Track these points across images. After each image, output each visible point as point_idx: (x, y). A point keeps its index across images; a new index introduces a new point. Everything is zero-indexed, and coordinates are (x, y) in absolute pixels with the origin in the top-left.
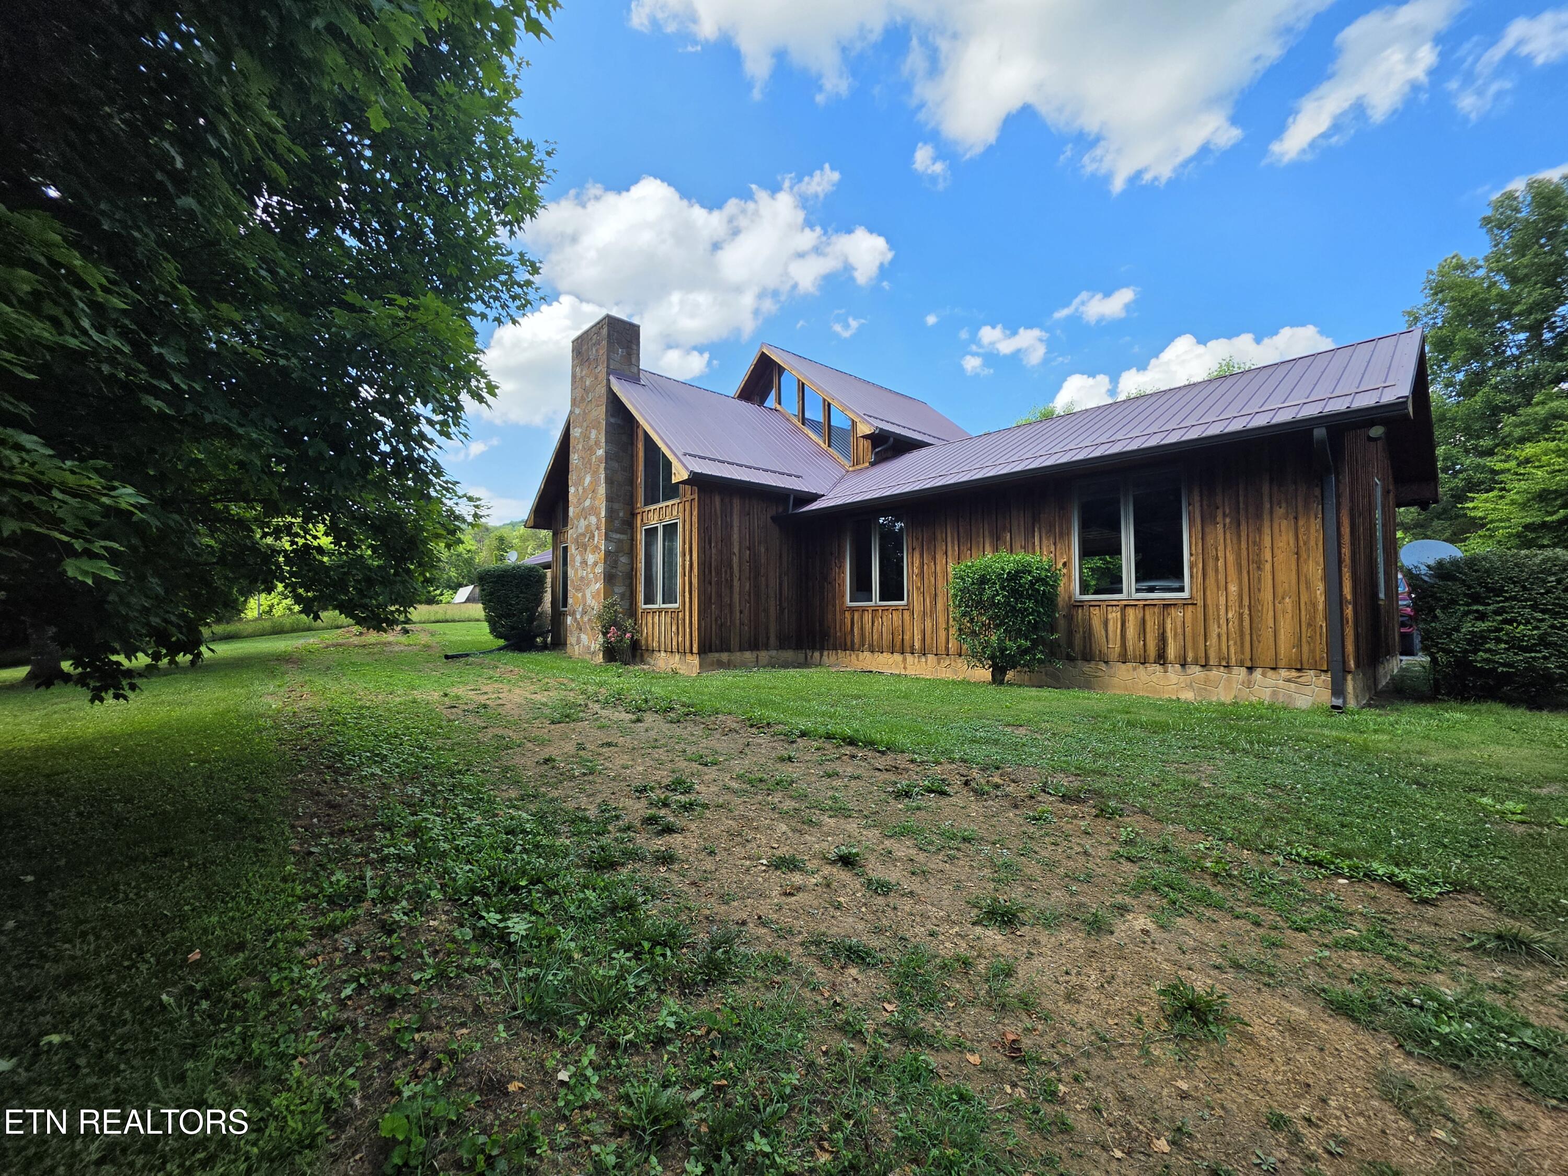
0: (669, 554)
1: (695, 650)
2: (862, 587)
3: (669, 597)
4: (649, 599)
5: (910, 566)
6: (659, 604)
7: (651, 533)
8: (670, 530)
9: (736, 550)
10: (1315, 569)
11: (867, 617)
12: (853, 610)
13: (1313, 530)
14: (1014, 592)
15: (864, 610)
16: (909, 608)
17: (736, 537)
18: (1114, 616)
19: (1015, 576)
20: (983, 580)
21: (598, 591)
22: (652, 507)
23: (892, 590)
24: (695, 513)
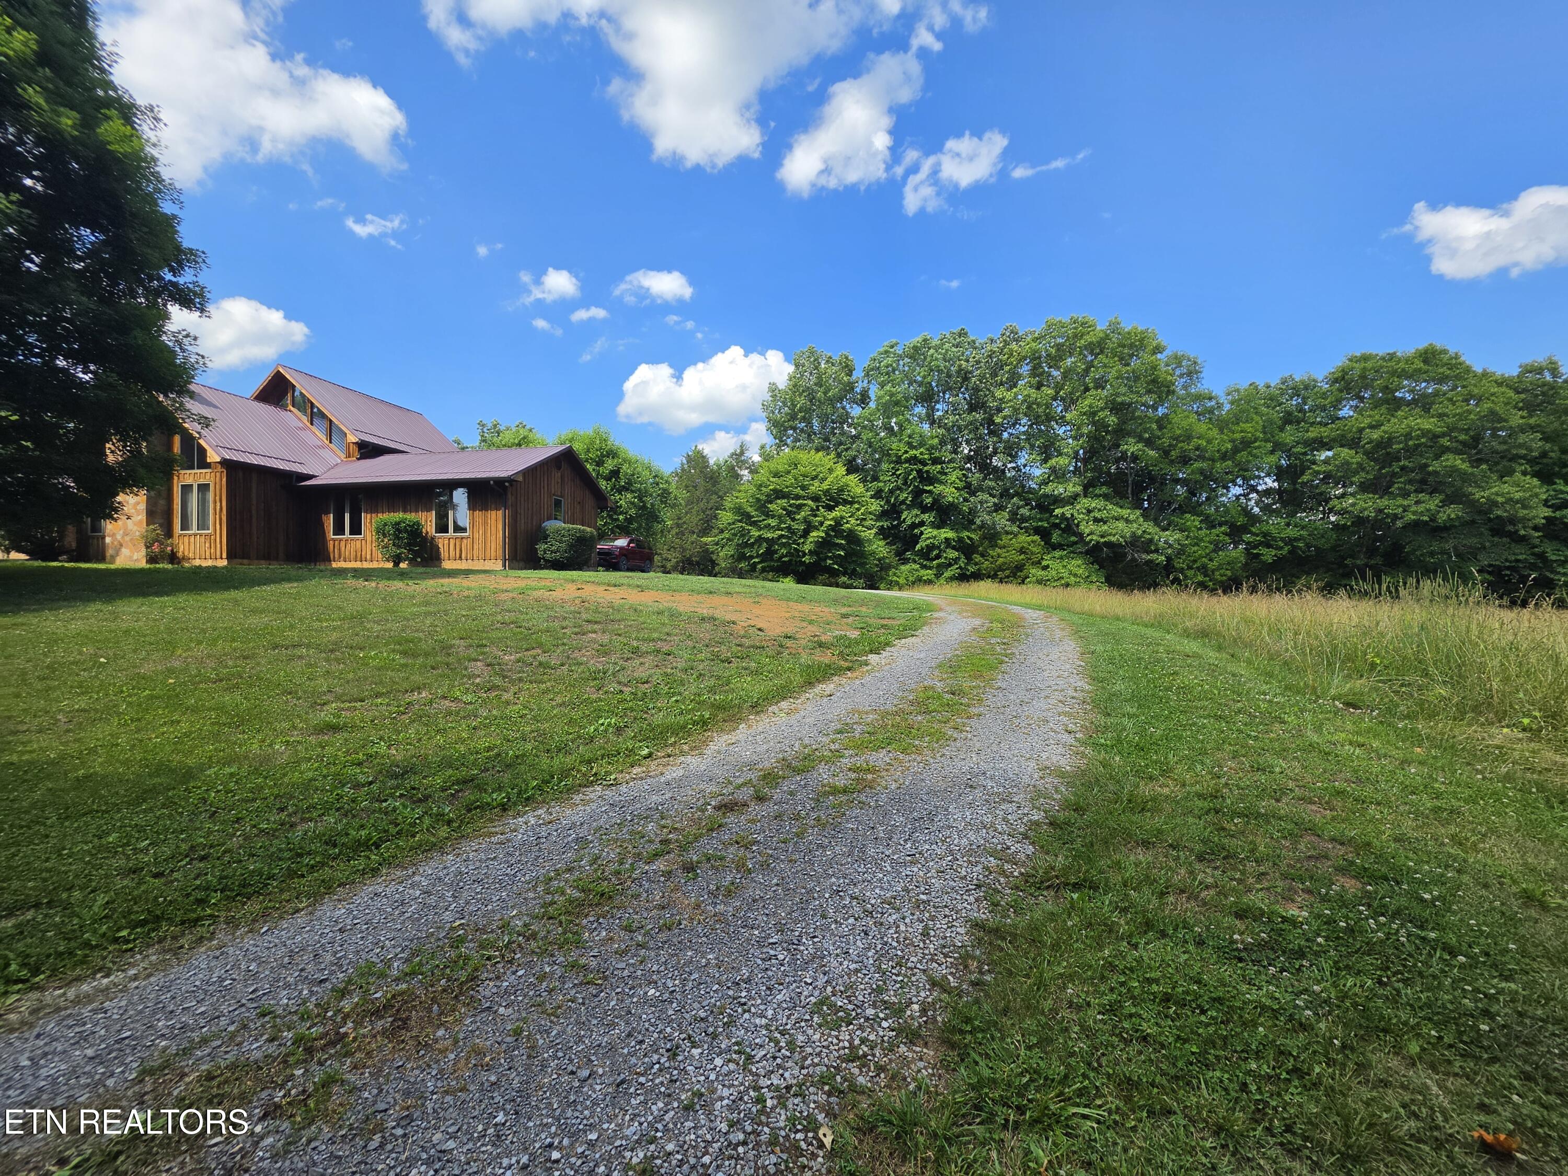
0: (203, 503)
1: (224, 556)
2: (339, 530)
3: (202, 525)
4: (185, 526)
5: (366, 518)
6: (194, 530)
7: (187, 489)
8: (204, 488)
9: (254, 502)
10: (500, 526)
11: (343, 543)
12: (334, 540)
13: (500, 513)
14: (398, 530)
15: (341, 540)
16: (365, 539)
17: (254, 495)
18: (446, 542)
19: (398, 523)
20: (385, 525)
21: (140, 521)
22: (188, 472)
23: (356, 529)
24: (224, 479)
